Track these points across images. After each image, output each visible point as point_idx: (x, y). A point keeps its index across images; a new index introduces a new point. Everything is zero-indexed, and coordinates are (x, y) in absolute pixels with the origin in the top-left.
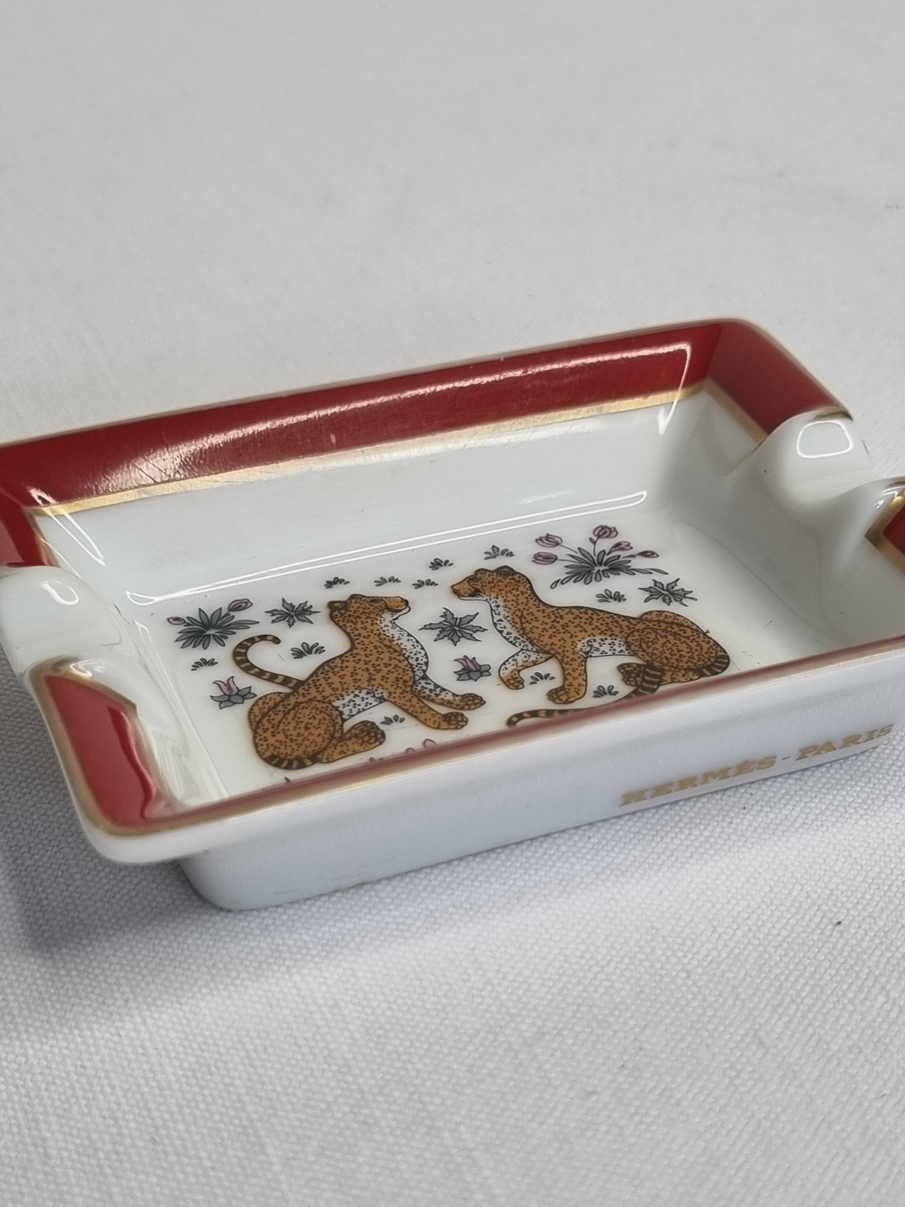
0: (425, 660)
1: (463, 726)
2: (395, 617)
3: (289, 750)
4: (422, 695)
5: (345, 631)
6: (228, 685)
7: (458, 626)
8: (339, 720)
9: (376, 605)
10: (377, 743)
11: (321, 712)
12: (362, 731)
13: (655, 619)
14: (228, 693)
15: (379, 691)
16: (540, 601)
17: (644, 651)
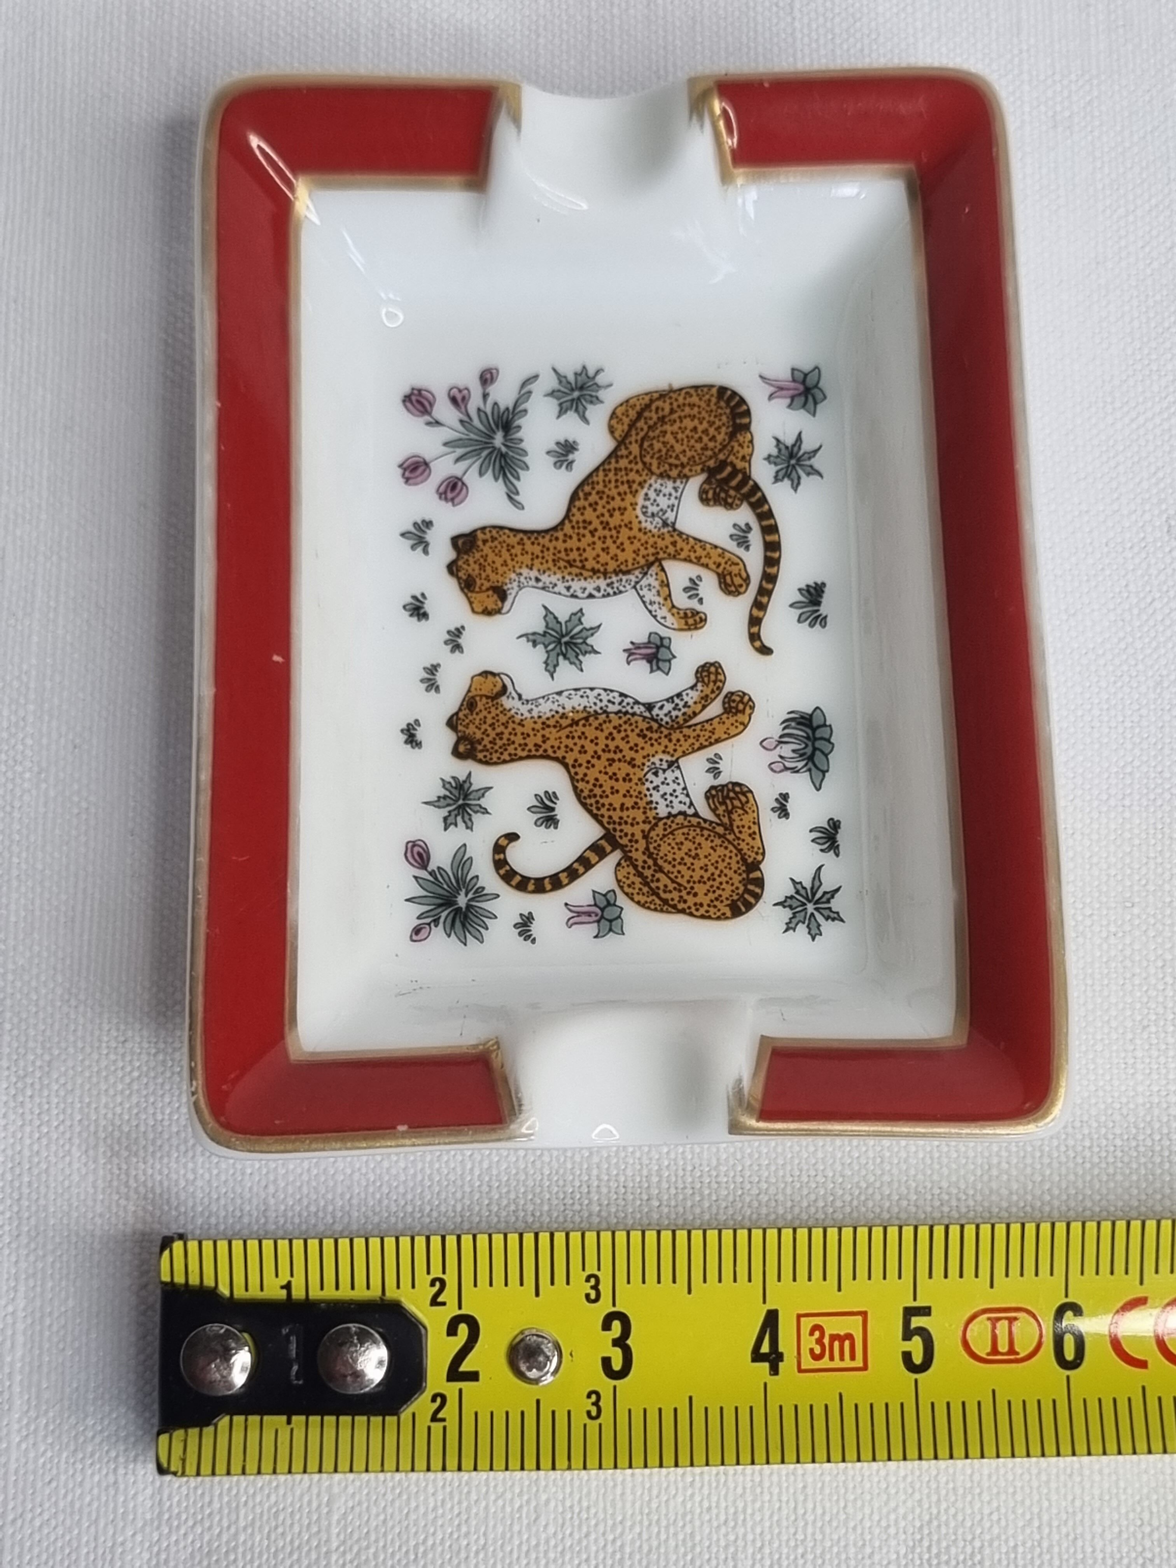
0: (616, 695)
1: (750, 699)
2: (514, 695)
3: (729, 888)
4: (681, 720)
5: (521, 758)
6: (579, 914)
7: (563, 636)
8: (695, 821)
9: (480, 706)
10: (749, 795)
11: (672, 833)
12: (723, 803)
13: (626, 427)
14: (594, 918)
15: (658, 763)
16: (547, 531)
17: (683, 466)
